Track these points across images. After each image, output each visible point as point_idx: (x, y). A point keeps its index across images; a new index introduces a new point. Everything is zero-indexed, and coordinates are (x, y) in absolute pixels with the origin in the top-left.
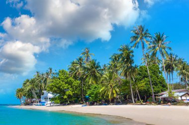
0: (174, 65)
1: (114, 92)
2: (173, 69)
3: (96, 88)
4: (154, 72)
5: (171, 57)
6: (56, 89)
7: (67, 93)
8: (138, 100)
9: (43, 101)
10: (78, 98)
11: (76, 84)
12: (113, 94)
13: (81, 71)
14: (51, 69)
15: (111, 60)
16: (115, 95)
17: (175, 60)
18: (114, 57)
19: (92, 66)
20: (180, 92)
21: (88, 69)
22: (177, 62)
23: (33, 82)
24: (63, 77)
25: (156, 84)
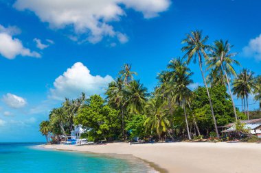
0: (248, 85)
1: (163, 124)
2: (248, 90)
3: (138, 119)
4: (219, 96)
5: (245, 73)
6: (87, 122)
7: (102, 127)
8: (197, 135)
9: (74, 137)
10: (118, 134)
11: (114, 115)
12: (161, 127)
13: (120, 96)
14: (84, 95)
15: (158, 81)
16: (164, 129)
17: (250, 79)
18: (162, 77)
19: (133, 90)
20: (253, 123)
21: (129, 94)
22: (253, 81)
23: (59, 112)
24: (96, 106)
25: (220, 113)
